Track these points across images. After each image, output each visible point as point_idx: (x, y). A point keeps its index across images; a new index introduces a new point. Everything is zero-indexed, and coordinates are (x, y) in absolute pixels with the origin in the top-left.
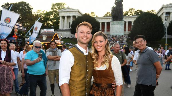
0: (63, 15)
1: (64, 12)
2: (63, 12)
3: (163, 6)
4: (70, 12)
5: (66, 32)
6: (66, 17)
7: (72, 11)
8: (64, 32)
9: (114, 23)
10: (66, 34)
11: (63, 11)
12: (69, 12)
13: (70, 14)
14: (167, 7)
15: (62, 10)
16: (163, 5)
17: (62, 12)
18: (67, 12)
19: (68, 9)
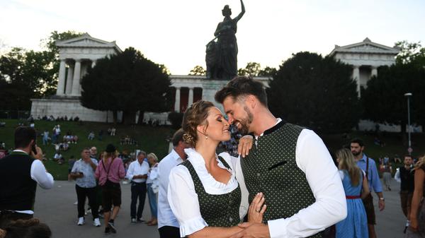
0: (69, 57)
1: (74, 47)
2: (71, 47)
3: (337, 50)
4: (91, 48)
5: (72, 104)
6: (79, 61)
7: (96, 48)
8: (69, 105)
9: (212, 84)
10: (75, 108)
11: (72, 45)
12: (87, 47)
13: (90, 53)
14: (347, 53)
15: (70, 43)
16: (337, 47)
17: (67, 47)
18: (83, 48)
19: (86, 39)
